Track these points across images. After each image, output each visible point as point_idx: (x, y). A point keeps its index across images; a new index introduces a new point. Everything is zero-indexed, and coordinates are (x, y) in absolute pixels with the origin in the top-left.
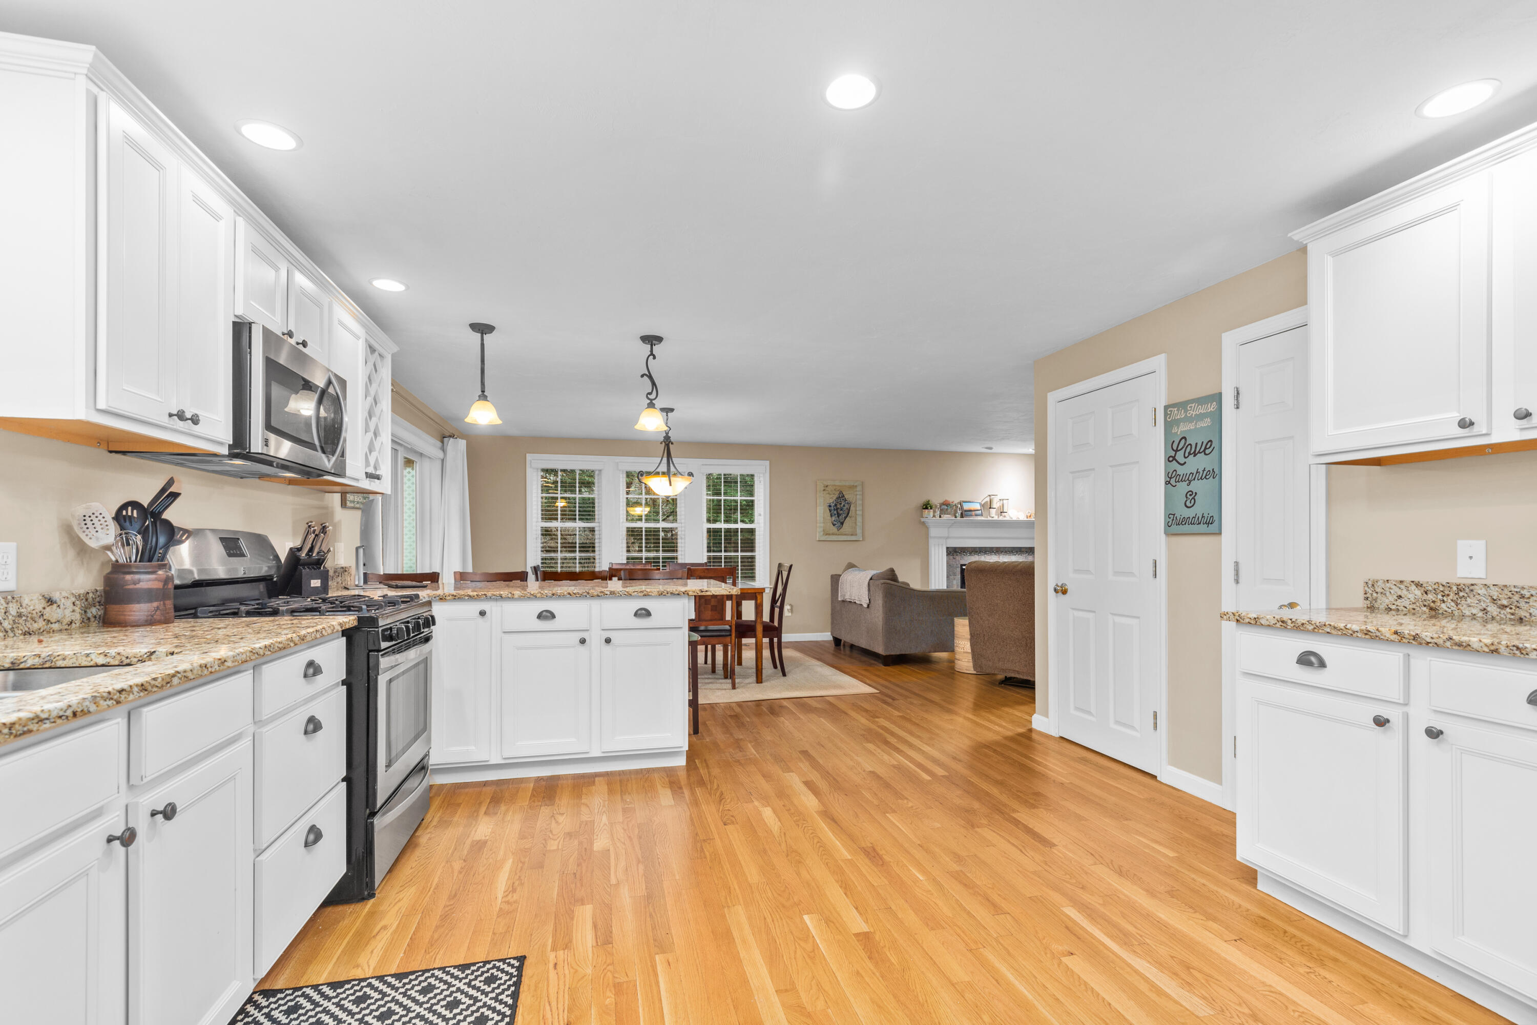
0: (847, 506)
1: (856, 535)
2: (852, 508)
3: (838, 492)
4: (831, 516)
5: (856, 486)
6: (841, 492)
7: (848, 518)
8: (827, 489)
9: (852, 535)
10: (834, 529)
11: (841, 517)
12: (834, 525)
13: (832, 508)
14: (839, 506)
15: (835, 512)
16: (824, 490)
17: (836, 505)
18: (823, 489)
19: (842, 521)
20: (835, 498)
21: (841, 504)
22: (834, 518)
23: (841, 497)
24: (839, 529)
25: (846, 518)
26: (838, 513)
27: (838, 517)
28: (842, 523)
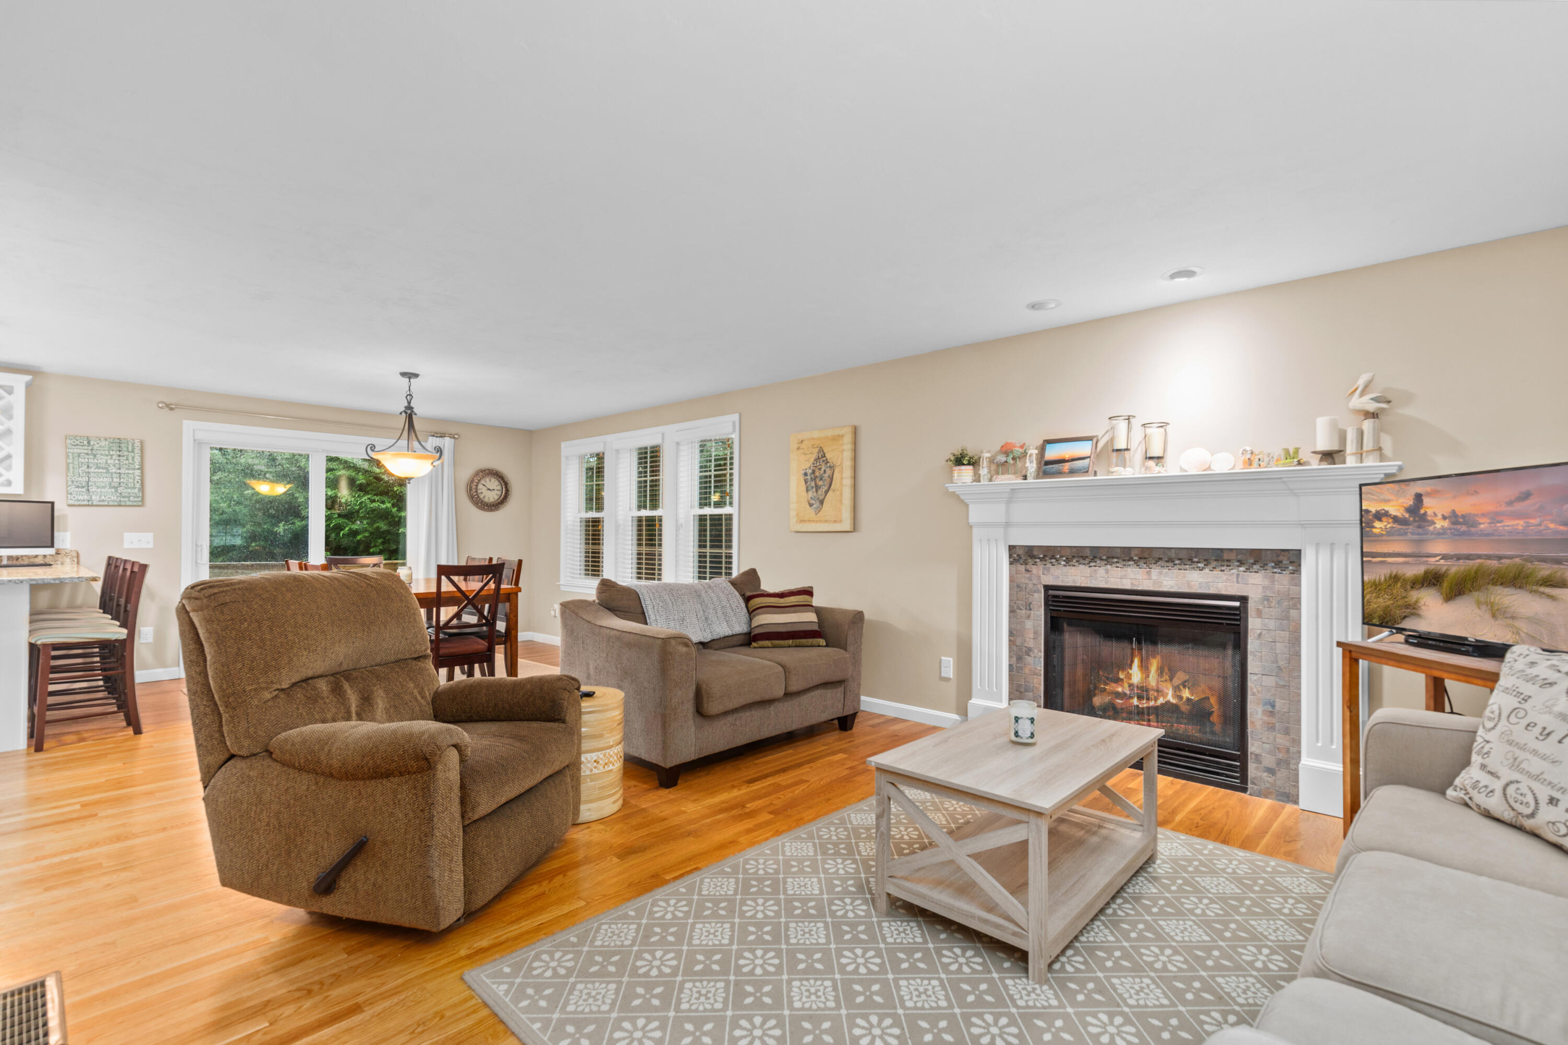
0: (829, 472)
1: (841, 521)
2: (837, 475)
3: (817, 450)
4: (807, 491)
5: (842, 436)
6: (821, 450)
7: (830, 493)
8: (803, 446)
9: (835, 521)
10: (811, 512)
11: (820, 492)
12: (811, 505)
13: (809, 477)
14: (817, 474)
15: (813, 484)
16: (798, 448)
17: (814, 472)
18: (796, 447)
19: (821, 498)
20: (812, 460)
21: (820, 469)
22: (811, 494)
23: (821, 457)
24: (818, 510)
25: (827, 492)
26: (816, 486)
27: (817, 491)
28: (822, 502)
